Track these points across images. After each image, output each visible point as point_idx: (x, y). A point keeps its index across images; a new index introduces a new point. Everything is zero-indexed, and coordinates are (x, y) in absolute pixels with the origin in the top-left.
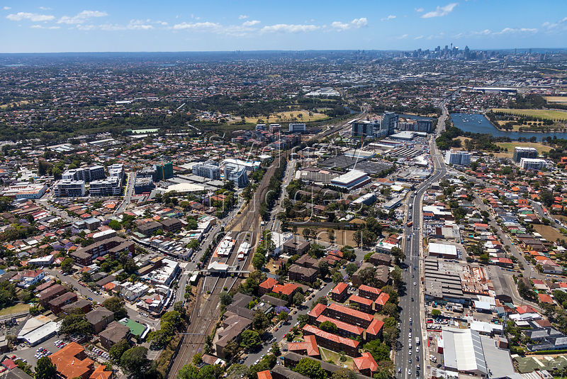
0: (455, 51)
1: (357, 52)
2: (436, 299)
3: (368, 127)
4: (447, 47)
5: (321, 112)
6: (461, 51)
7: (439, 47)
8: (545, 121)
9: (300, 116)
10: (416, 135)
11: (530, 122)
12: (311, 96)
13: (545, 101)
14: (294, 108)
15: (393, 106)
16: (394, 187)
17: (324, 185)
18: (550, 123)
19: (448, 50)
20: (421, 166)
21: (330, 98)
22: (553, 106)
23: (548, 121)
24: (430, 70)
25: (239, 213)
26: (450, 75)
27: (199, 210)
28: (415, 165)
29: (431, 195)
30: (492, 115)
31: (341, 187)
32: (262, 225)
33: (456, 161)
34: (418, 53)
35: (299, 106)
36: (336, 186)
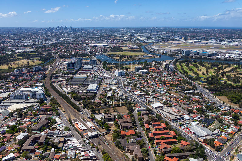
0: (66, 28)
2: (175, 120)
3: (74, 65)
5: (37, 60)
6: (69, 28)
7: (58, 26)
8: (129, 56)
9: (28, 62)
10: (93, 66)
11: (125, 57)
12: (20, 52)
13: (122, 48)
14: (19, 59)
15: (69, 54)
16: (112, 88)
17: (84, 92)
18: (131, 57)
19: (63, 28)
20: (109, 78)
21: (31, 52)
22: (126, 50)
23: (130, 56)
24: (63, 37)
25: (64, 112)
26: (74, 39)
27: (43, 115)
28: (107, 78)
29: (128, 88)
30: (110, 55)
31: (93, 91)
32: (82, 114)
33: (120, 74)
34: (49, 29)
35: (21, 58)
36: (90, 91)
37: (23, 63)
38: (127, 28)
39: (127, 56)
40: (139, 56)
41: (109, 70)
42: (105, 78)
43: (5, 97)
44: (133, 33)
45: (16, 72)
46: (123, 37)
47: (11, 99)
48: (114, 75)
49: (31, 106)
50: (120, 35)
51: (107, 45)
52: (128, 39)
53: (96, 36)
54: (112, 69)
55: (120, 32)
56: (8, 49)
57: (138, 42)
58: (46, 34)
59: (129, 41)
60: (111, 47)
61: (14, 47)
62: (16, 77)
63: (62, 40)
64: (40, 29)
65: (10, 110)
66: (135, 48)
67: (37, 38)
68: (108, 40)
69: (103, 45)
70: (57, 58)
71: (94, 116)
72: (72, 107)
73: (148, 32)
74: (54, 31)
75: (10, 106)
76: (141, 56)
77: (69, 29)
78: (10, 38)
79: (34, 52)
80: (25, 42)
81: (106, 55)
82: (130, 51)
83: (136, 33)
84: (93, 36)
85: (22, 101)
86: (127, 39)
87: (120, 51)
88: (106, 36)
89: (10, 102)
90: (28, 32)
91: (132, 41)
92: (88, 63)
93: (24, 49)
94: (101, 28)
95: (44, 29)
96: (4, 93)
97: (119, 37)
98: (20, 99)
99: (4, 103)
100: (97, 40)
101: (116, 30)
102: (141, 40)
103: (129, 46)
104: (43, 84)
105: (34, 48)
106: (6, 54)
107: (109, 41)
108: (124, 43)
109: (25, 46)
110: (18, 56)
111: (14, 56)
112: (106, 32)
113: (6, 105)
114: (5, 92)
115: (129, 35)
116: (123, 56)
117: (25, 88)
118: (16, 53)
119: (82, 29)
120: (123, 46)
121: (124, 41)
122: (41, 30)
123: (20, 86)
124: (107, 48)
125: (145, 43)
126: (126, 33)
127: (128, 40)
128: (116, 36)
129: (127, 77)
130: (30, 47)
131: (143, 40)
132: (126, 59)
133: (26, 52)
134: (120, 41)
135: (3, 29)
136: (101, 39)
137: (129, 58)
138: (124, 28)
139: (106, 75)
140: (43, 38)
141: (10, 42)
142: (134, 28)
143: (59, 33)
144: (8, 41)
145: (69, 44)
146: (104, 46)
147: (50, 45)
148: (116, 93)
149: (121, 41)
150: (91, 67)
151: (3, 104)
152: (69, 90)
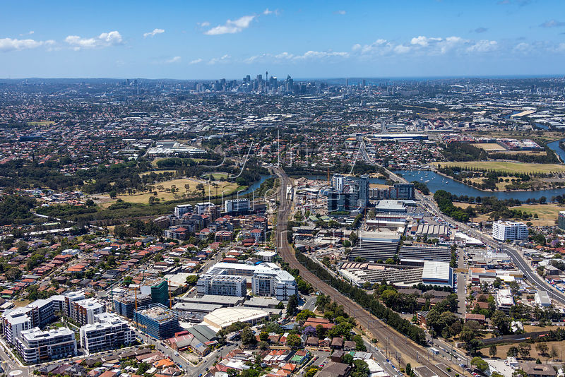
0: (273, 83)
1: (125, 83)
4: (260, 76)
6: (282, 83)
7: (249, 77)
8: (517, 175)
9: (200, 187)
10: (405, 205)
11: (504, 178)
12: (162, 155)
13: (482, 149)
14: (169, 174)
15: (313, 165)
16: (501, 277)
17: (411, 285)
18: (525, 178)
19: (263, 81)
20: (476, 246)
21: (196, 156)
22: (497, 156)
23: (522, 176)
24: (273, 110)
25: (375, 341)
26: (309, 116)
27: (317, 345)
28: (468, 245)
29: (559, 282)
30: (447, 171)
31: (442, 286)
32: (437, 353)
33: (511, 236)
34: (221, 84)
35: (175, 171)
36: (433, 285)
37: (187, 187)
38: (475, 81)
39: (511, 175)
40: (551, 176)
41: (466, 221)
42: (461, 244)
43: (181, 287)
44: (500, 97)
45: (181, 213)
46: (471, 111)
47: (201, 295)
48: (489, 237)
49: (267, 318)
50: (455, 103)
51: (427, 138)
52: (490, 118)
53: (377, 106)
54: (475, 216)
55: (451, 93)
56: (126, 145)
57: (527, 127)
58: (216, 100)
59: (497, 124)
60: (441, 145)
61: (138, 138)
62: (188, 228)
63: (272, 119)
64: (194, 85)
65: (213, 324)
66: (529, 149)
67: (195, 114)
68: (424, 122)
69: (414, 138)
70: (280, 176)
71: (486, 364)
72: (395, 331)
73: (555, 93)
74: (234, 90)
75: (207, 312)
76: (560, 176)
77: (284, 85)
78: (116, 111)
79: (204, 156)
80: (165, 125)
81: (432, 169)
82: (515, 158)
83: (513, 97)
84: (365, 106)
85: (233, 300)
86: (485, 116)
87: (476, 158)
88: (409, 109)
89: (200, 302)
90: (158, 93)
91: (507, 125)
92: (387, 196)
93: (171, 146)
94: (382, 80)
95: (207, 85)
96: (173, 273)
97: (454, 110)
98: (225, 294)
99: (185, 304)
100: (383, 120)
101: (437, 87)
102: (537, 121)
103: (506, 142)
104: (274, 253)
105: (199, 144)
106: (126, 160)
107: (425, 125)
108: (481, 133)
109: (168, 136)
110: (161, 165)
111: (150, 166)
112: (406, 93)
113: (195, 311)
114: (176, 273)
115: (488, 105)
116: (494, 177)
117: (225, 261)
118: (152, 157)
119: (324, 85)
120: (484, 142)
121: (478, 123)
122: (195, 89)
123: (208, 256)
124: (430, 146)
125: (556, 133)
126: (475, 99)
127: (491, 121)
128: (442, 108)
129: (539, 246)
130: (185, 141)
131: (545, 121)
132: (510, 183)
133: (181, 155)
134: (463, 126)
135: (83, 83)
136: (396, 119)
137: (518, 180)
138: (462, 81)
139: (461, 235)
140: (214, 114)
141: (120, 122)
142: (498, 82)
143: (256, 98)
144: (113, 121)
145: (298, 131)
146: (417, 142)
147: (243, 135)
148: (520, 294)
149: (467, 125)
150: (400, 207)
151: (183, 307)
152: (362, 277)
